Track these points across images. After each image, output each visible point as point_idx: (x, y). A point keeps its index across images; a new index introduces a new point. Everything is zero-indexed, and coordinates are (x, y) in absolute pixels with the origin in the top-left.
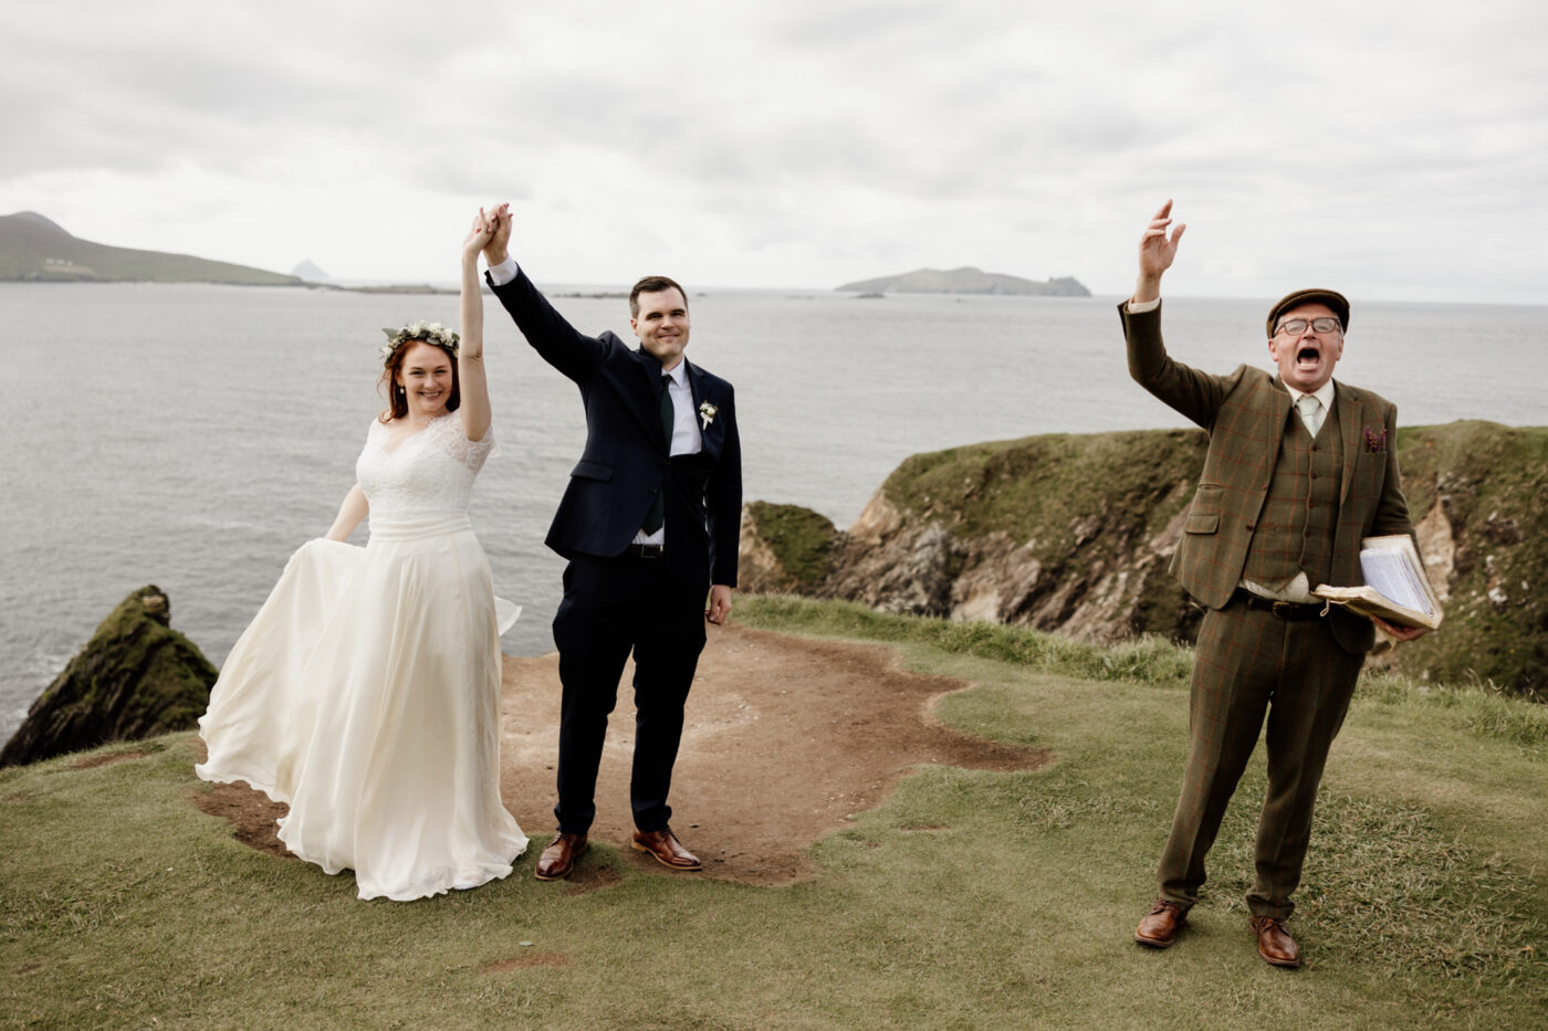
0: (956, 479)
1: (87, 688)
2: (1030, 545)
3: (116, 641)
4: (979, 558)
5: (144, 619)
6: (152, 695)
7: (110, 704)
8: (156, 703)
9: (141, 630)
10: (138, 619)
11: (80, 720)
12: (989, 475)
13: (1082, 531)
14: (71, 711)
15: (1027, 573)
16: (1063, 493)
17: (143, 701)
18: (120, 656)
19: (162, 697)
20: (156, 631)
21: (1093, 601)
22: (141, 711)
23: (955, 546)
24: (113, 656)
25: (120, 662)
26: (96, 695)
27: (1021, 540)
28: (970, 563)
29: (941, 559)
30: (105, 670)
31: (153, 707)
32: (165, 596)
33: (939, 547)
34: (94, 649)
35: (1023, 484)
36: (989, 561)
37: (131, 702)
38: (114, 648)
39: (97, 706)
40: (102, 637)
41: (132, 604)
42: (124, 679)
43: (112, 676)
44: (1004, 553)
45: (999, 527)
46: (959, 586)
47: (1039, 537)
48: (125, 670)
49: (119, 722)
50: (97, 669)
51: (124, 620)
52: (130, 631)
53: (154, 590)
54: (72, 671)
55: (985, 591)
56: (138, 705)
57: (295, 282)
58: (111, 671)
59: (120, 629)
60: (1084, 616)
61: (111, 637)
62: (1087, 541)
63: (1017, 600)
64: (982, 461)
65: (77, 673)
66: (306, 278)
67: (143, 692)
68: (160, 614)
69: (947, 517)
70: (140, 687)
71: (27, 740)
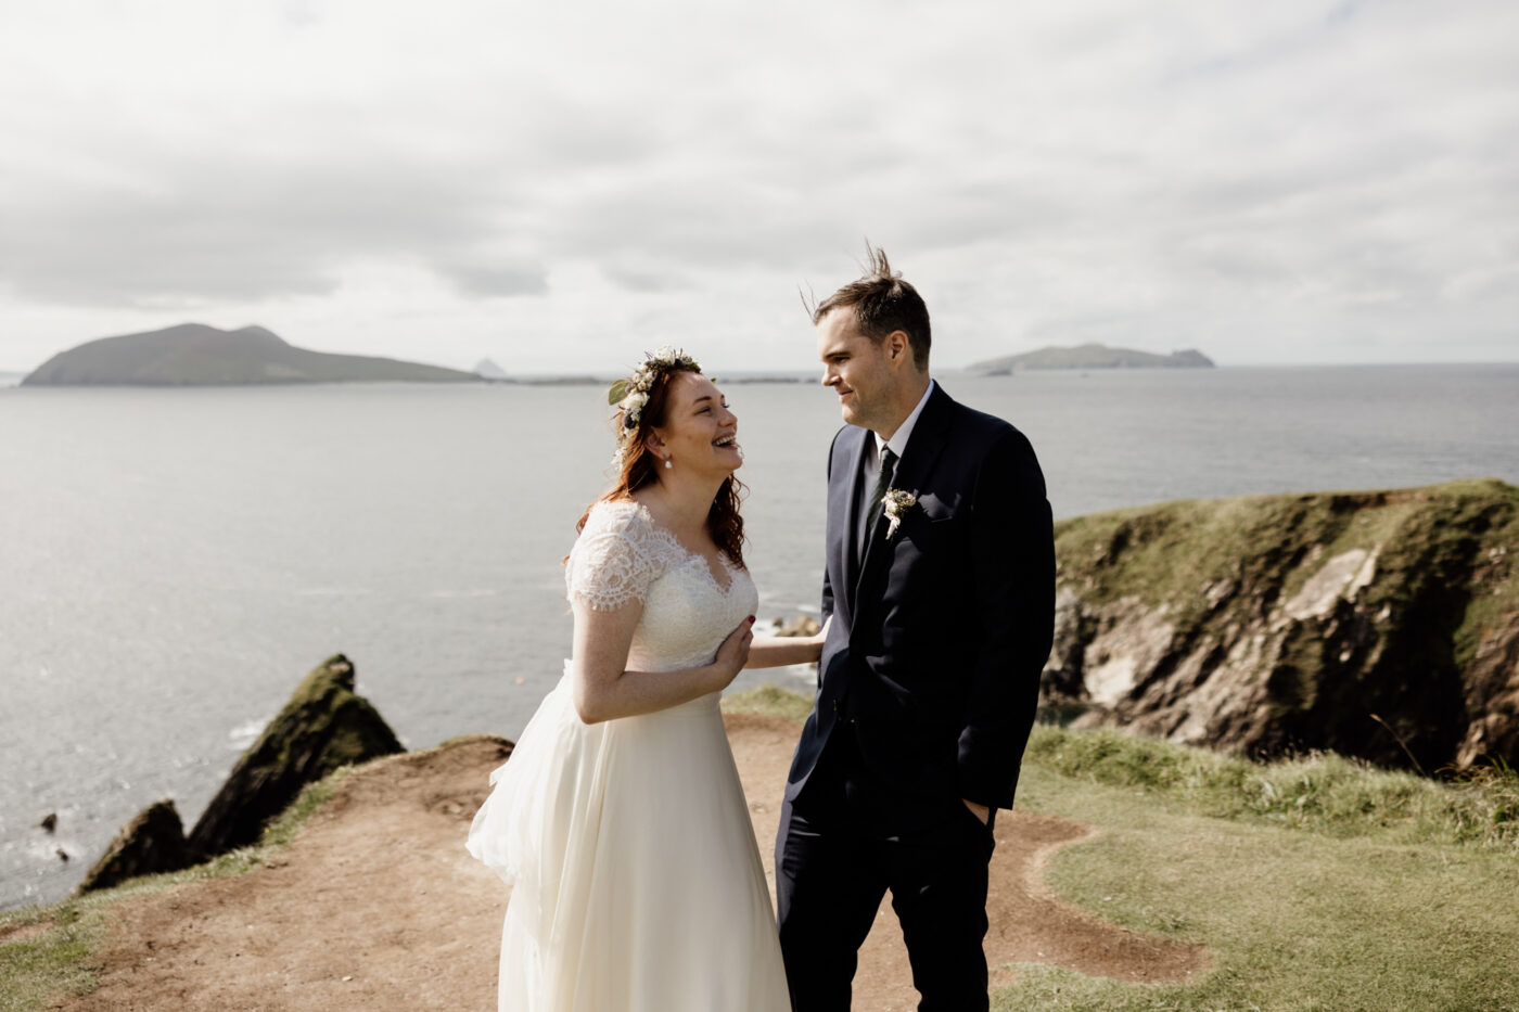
0: (1088, 545)
1: (281, 750)
2: (1163, 609)
3: (307, 706)
4: (1112, 622)
5: (333, 686)
7: (302, 761)
9: (330, 695)
10: (326, 685)
11: (274, 778)
12: (1120, 542)
13: (1216, 594)
14: (266, 770)
15: (1160, 637)
16: (1194, 557)
18: (311, 719)
20: (343, 696)
21: (1229, 665)
23: (1087, 612)
24: (304, 719)
25: (310, 726)
26: (289, 756)
27: (1155, 604)
28: (1102, 627)
29: (1074, 625)
30: (297, 733)
32: (351, 665)
33: (1072, 611)
34: (287, 714)
35: (1154, 549)
36: (1121, 626)
37: (318, 764)
38: (305, 713)
39: (290, 765)
40: (296, 702)
41: (322, 672)
42: (313, 742)
43: (302, 739)
44: (1137, 618)
45: (1130, 592)
46: (1092, 652)
47: (1171, 601)
48: (315, 733)
50: (290, 732)
51: (315, 687)
52: (318, 696)
53: (342, 659)
54: (271, 732)
55: (1120, 655)
57: (475, 378)
58: (303, 733)
59: (311, 695)
60: (1221, 679)
61: (303, 701)
62: (1222, 605)
63: (1151, 664)
64: (1113, 528)
65: (274, 735)
66: (486, 373)
68: (346, 679)
69: (1079, 583)
70: (326, 750)
71: (229, 797)
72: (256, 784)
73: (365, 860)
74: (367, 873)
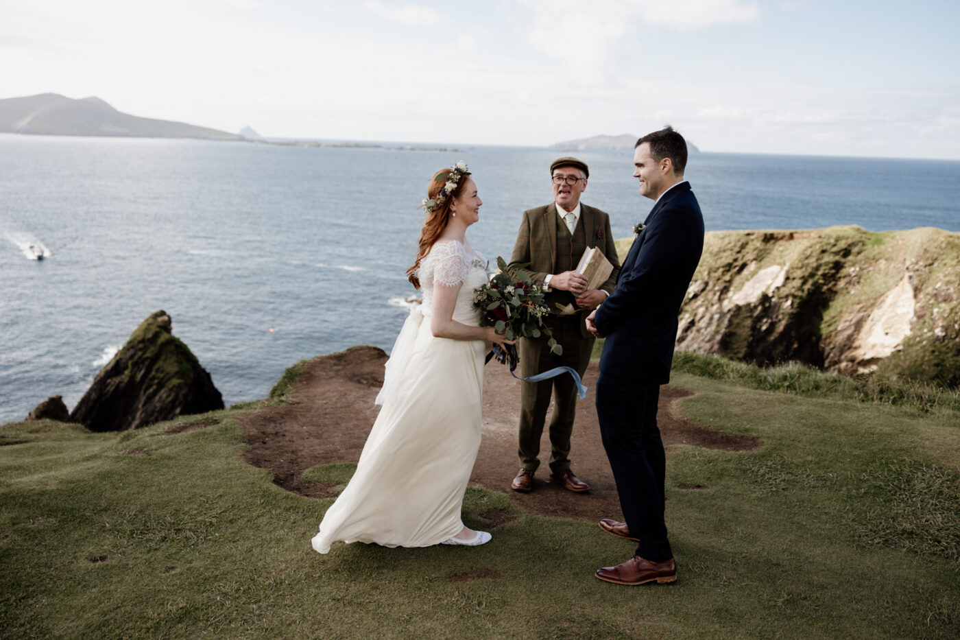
1: (126, 368)
3: (142, 341)
5: (158, 329)
6: (162, 372)
7: (139, 376)
8: (164, 377)
9: (156, 335)
10: (154, 329)
11: (122, 385)
14: (116, 380)
17: (157, 375)
18: (144, 350)
19: (167, 374)
20: (164, 337)
21: (698, 331)
22: (156, 381)
24: (140, 349)
25: (144, 353)
26: (132, 371)
30: (136, 358)
31: (162, 379)
32: (169, 317)
34: (130, 346)
37: (151, 376)
38: (141, 346)
39: (132, 377)
40: (135, 339)
41: (151, 321)
42: (147, 363)
43: (140, 361)
48: (147, 358)
49: (144, 387)
50: (132, 357)
51: (147, 329)
52: (150, 336)
53: (163, 313)
54: (118, 358)
56: (154, 378)
57: (241, 139)
58: (139, 358)
59: (145, 334)
61: (139, 339)
62: (696, 296)
65: (121, 359)
67: (157, 371)
68: (166, 327)
70: (155, 367)
71: (94, 396)
72: (111, 389)
73: (336, 402)
74: (341, 407)
